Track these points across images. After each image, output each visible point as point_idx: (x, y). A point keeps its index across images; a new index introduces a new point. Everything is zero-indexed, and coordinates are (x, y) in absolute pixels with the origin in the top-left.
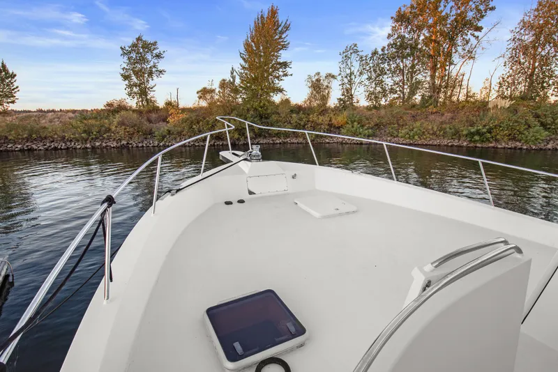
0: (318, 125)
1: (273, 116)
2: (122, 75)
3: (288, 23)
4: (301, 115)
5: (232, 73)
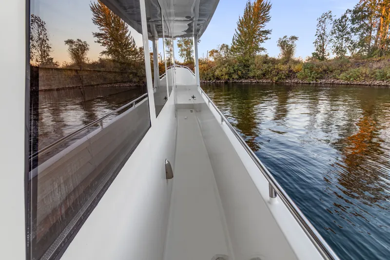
0: (281, 71)
1: (252, 66)
2: (178, 45)
3: (270, 4)
4: (270, 64)
5: (233, 40)
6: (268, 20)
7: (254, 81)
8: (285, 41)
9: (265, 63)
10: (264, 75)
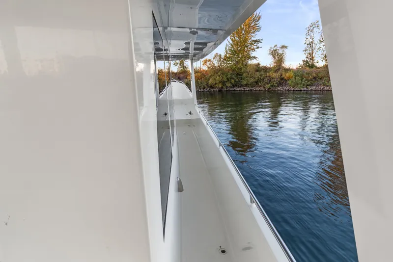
0: (273, 78)
1: (244, 74)
3: (260, 15)
6: (259, 29)
7: (247, 89)
8: (276, 50)
9: (257, 71)
10: (257, 82)
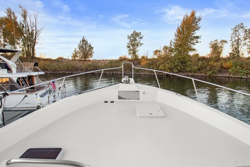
0: (214, 67)
1: (188, 62)
2: (127, 46)
3: (200, 17)
4: (204, 62)
5: (171, 43)
7: (190, 75)
8: (216, 44)
10: (199, 70)
